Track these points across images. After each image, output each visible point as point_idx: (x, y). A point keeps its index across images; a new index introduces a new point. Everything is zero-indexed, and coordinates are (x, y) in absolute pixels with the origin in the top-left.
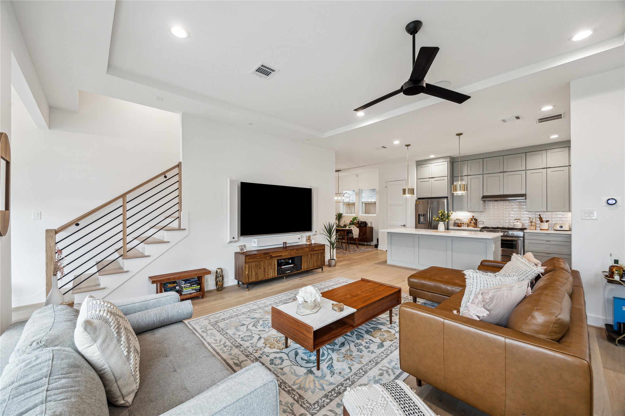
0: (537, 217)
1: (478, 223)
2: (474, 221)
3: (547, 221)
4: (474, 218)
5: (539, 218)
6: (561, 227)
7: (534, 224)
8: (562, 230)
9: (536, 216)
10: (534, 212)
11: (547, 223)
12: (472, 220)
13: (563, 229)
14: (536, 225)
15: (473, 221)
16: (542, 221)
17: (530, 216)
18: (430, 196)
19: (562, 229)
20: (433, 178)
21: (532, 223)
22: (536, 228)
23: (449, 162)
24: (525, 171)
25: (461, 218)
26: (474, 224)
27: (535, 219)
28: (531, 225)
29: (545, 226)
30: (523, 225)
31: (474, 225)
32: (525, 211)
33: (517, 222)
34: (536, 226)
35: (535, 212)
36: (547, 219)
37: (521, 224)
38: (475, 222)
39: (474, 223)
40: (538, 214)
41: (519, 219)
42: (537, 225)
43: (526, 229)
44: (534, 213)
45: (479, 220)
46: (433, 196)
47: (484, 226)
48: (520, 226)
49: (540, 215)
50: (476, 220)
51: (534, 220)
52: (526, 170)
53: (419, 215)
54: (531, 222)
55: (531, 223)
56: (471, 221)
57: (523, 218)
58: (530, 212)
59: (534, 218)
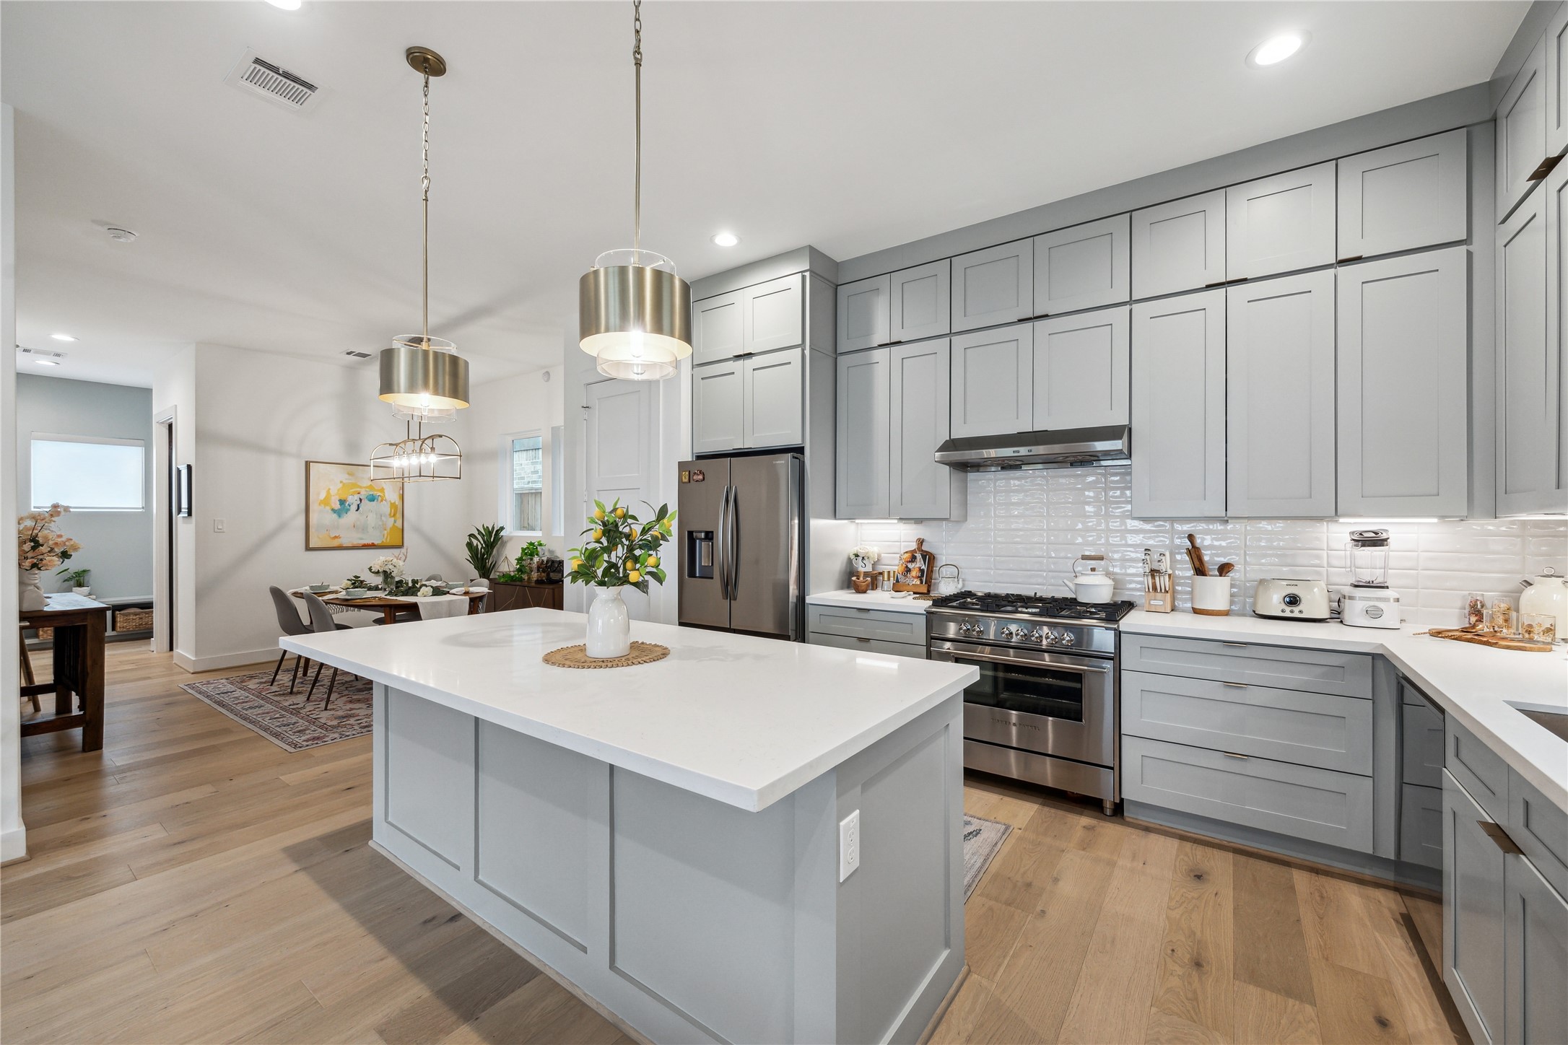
0: (1179, 547)
1: (935, 575)
2: (920, 563)
3: (1224, 569)
4: (924, 548)
5: (1189, 552)
6: (1293, 600)
7: (1163, 581)
8: (1296, 615)
9: (1177, 541)
10: (1165, 519)
11: (1225, 581)
12: (913, 559)
13: (1306, 609)
14: (1174, 588)
15: (918, 565)
16: (1200, 570)
17: (1151, 542)
18: (738, 444)
19: (1296, 609)
20: (750, 355)
21: (1157, 579)
22: (1173, 599)
23: (807, 274)
24: (1128, 307)
25: (873, 549)
26: (920, 578)
27: (1172, 555)
28: (1155, 589)
29: (1216, 591)
30: (1118, 585)
31: (918, 582)
32: (1127, 517)
33: (1093, 570)
34: (1174, 592)
35: (1173, 520)
36: (1223, 560)
37: (1111, 582)
38: (923, 567)
39: (922, 571)
40: (1183, 532)
41: (1101, 558)
42: (1179, 588)
43: (1129, 606)
44: (1168, 525)
45: (942, 560)
46: (751, 443)
47: (960, 586)
48: (1103, 594)
49: (1191, 537)
50: (930, 558)
51: (1165, 565)
52: (1131, 302)
53: (690, 533)
54: (1154, 572)
55: (1153, 577)
56: (910, 566)
57: (1117, 552)
58: (1146, 520)
59: (1167, 554)
